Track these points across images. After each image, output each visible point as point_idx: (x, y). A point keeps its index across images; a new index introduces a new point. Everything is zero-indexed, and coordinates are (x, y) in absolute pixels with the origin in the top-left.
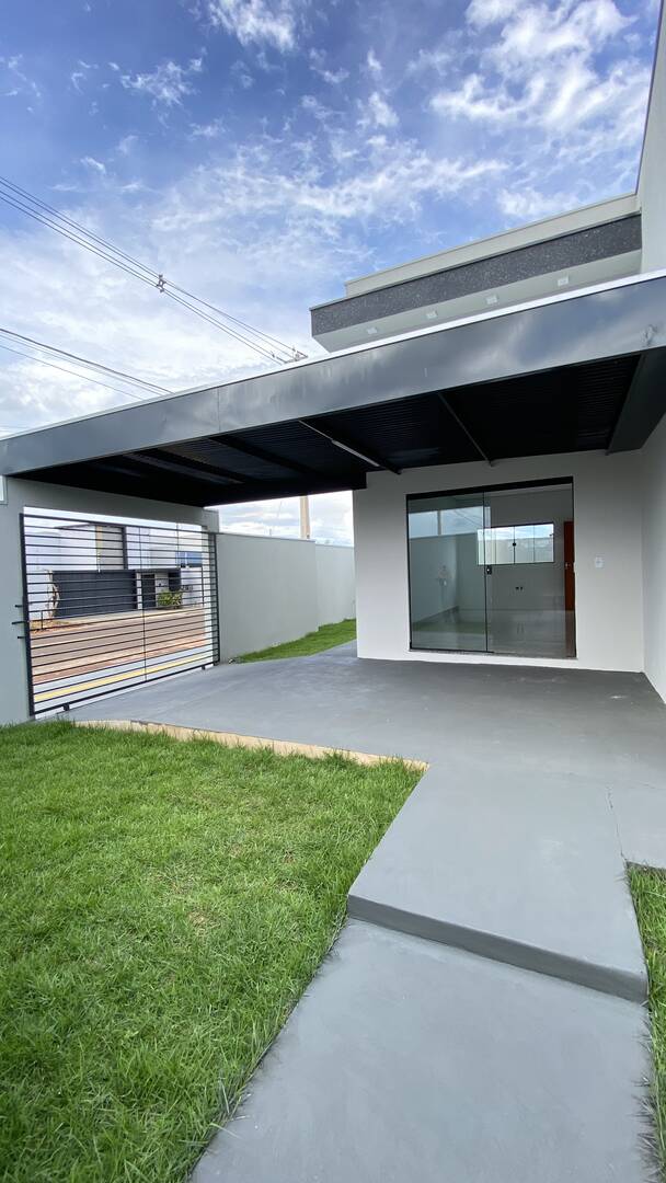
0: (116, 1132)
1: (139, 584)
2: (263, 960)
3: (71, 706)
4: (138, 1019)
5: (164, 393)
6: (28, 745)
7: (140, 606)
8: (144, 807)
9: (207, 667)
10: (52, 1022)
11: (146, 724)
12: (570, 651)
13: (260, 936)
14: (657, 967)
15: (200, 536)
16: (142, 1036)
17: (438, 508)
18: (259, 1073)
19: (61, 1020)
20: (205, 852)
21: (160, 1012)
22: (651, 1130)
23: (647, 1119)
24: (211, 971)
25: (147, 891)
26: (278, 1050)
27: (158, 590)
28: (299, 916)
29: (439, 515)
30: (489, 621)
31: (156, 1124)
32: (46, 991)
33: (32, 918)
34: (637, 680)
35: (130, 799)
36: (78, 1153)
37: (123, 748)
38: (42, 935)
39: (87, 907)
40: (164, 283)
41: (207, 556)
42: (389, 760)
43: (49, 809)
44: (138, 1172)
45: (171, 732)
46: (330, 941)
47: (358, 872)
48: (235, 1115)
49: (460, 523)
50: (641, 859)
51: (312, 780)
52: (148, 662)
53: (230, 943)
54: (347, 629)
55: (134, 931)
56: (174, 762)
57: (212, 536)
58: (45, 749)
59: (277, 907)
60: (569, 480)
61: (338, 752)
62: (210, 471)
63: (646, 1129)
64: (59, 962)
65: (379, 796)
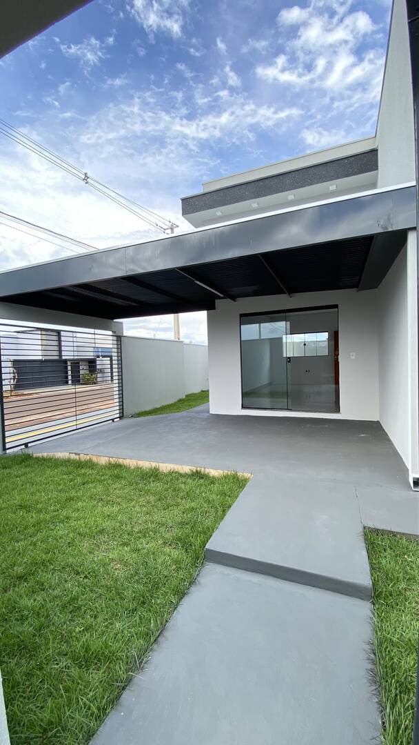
0: (73, 682)
1: (69, 368)
2: (156, 586)
3: (29, 445)
4: (83, 621)
5: (93, 250)
6: (3, 468)
7: (70, 382)
8: (80, 504)
9: (115, 420)
10: (32, 625)
11: (79, 455)
12: (337, 409)
13: (153, 574)
14: (378, 581)
15: (111, 338)
16: (86, 629)
17: (260, 322)
18: (155, 646)
19: (37, 623)
20: (119, 528)
21: (96, 617)
22: (372, 667)
23: (370, 661)
24: (125, 594)
25: (85, 551)
26: (166, 633)
27: (81, 372)
28: (176, 562)
29: (260, 326)
30: (289, 391)
31: (96, 676)
32: (26, 608)
33: (15, 568)
34: (374, 425)
35: (71, 499)
36: (50, 694)
37: (65, 469)
38: (21, 578)
39: (49, 561)
40: (88, 178)
41: (116, 350)
42: (229, 473)
43: (21, 506)
44: (87, 702)
45: (95, 459)
46: (195, 575)
47: (211, 536)
48: (142, 669)
49: (273, 331)
50: (371, 524)
51: (183, 486)
52: (78, 417)
53: (136, 578)
54: (203, 396)
55: (78, 573)
56: (98, 477)
57: (119, 338)
58: (15, 471)
59: (163, 557)
60: (336, 306)
61: (199, 469)
62: (117, 298)
63: (370, 666)
64: (33, 592)
65: (223, 494)
